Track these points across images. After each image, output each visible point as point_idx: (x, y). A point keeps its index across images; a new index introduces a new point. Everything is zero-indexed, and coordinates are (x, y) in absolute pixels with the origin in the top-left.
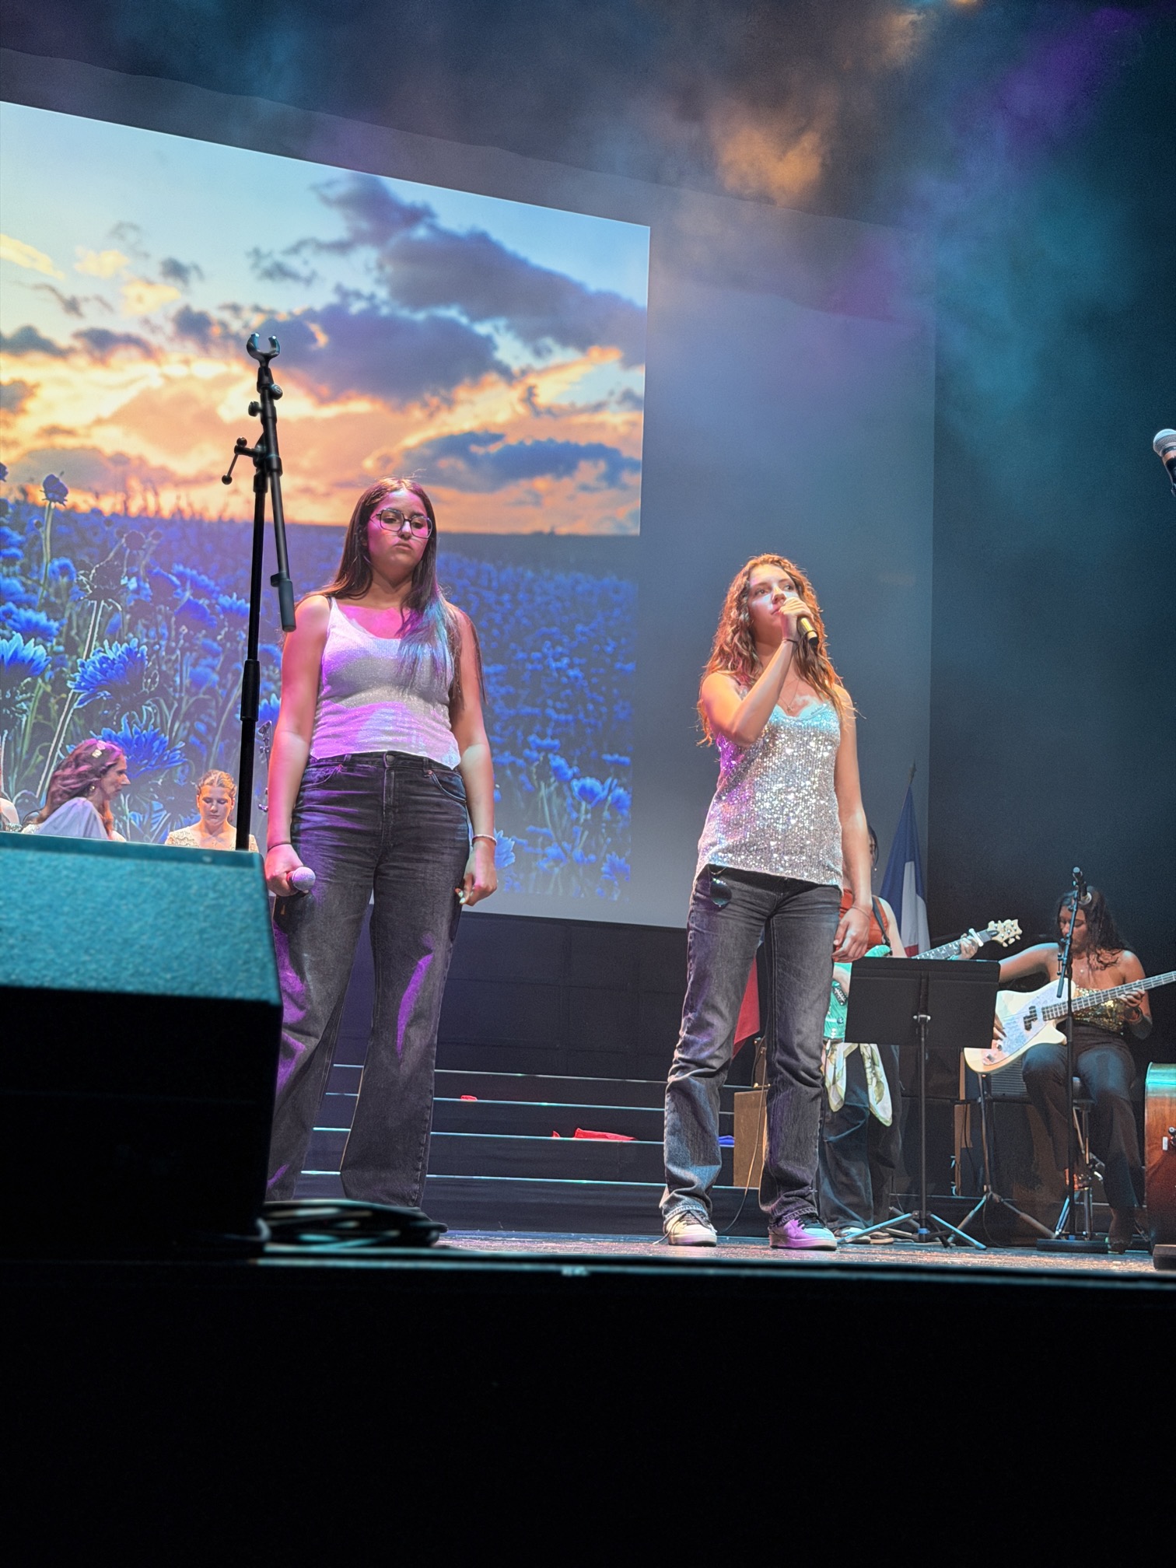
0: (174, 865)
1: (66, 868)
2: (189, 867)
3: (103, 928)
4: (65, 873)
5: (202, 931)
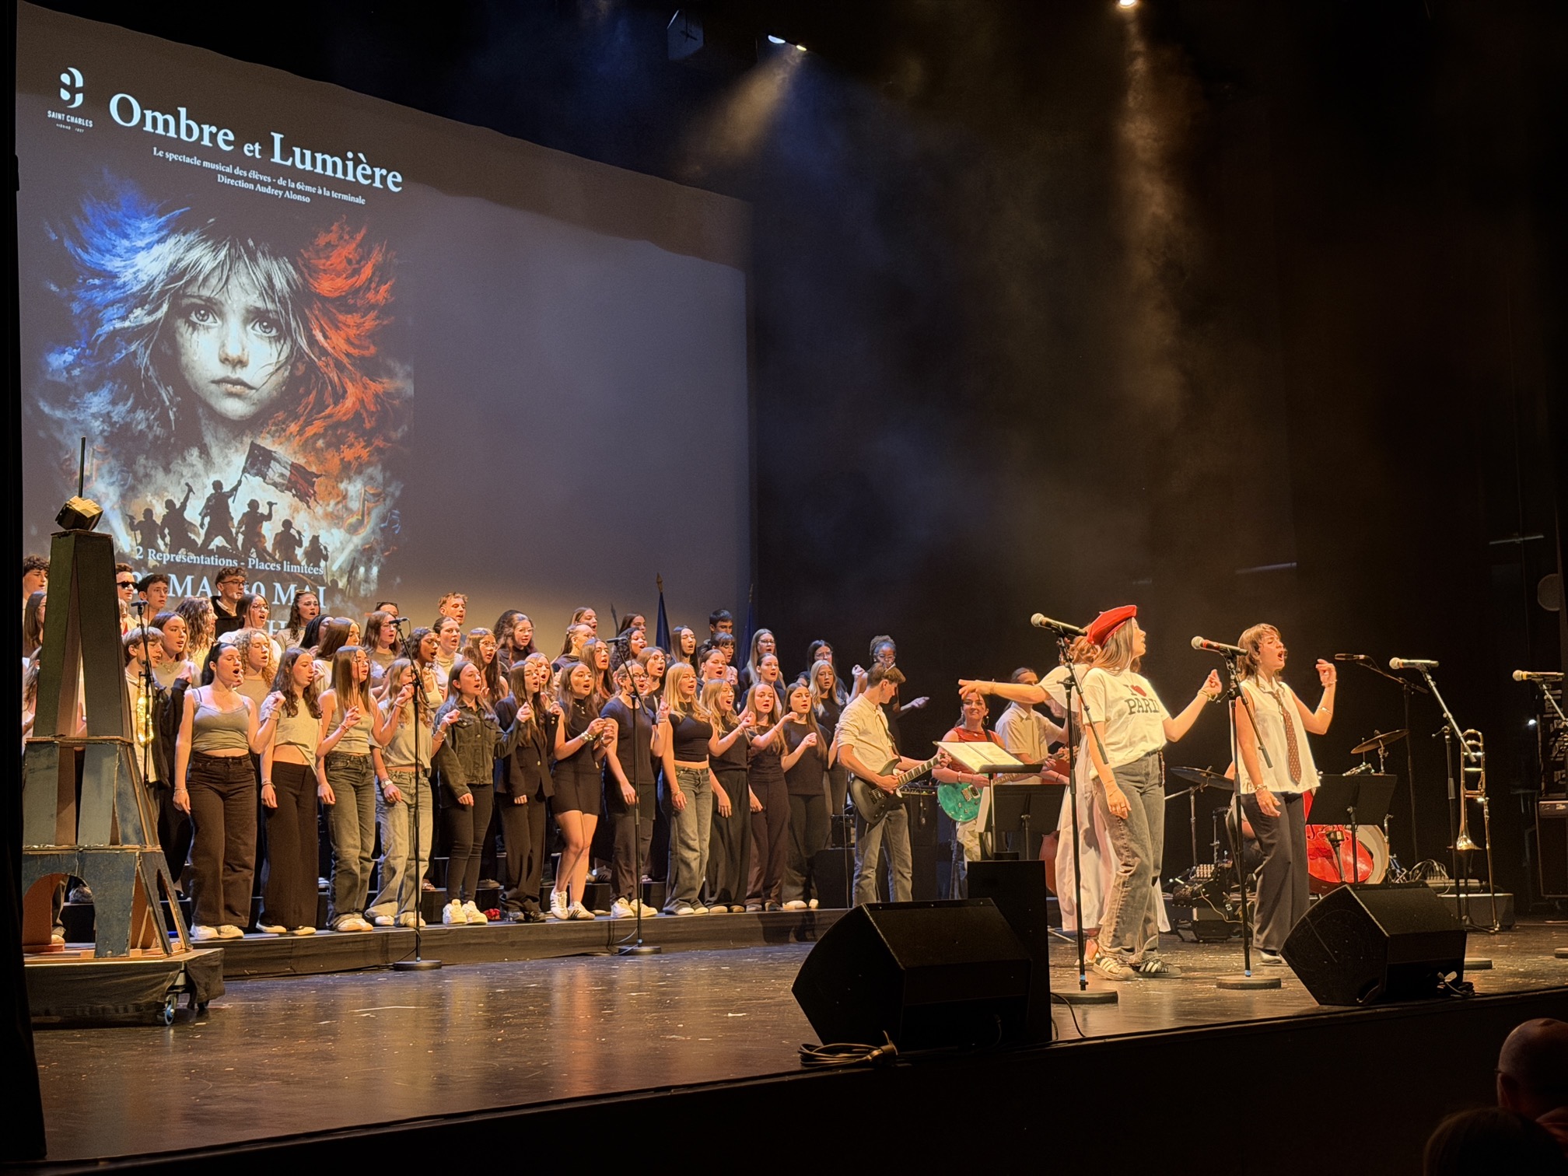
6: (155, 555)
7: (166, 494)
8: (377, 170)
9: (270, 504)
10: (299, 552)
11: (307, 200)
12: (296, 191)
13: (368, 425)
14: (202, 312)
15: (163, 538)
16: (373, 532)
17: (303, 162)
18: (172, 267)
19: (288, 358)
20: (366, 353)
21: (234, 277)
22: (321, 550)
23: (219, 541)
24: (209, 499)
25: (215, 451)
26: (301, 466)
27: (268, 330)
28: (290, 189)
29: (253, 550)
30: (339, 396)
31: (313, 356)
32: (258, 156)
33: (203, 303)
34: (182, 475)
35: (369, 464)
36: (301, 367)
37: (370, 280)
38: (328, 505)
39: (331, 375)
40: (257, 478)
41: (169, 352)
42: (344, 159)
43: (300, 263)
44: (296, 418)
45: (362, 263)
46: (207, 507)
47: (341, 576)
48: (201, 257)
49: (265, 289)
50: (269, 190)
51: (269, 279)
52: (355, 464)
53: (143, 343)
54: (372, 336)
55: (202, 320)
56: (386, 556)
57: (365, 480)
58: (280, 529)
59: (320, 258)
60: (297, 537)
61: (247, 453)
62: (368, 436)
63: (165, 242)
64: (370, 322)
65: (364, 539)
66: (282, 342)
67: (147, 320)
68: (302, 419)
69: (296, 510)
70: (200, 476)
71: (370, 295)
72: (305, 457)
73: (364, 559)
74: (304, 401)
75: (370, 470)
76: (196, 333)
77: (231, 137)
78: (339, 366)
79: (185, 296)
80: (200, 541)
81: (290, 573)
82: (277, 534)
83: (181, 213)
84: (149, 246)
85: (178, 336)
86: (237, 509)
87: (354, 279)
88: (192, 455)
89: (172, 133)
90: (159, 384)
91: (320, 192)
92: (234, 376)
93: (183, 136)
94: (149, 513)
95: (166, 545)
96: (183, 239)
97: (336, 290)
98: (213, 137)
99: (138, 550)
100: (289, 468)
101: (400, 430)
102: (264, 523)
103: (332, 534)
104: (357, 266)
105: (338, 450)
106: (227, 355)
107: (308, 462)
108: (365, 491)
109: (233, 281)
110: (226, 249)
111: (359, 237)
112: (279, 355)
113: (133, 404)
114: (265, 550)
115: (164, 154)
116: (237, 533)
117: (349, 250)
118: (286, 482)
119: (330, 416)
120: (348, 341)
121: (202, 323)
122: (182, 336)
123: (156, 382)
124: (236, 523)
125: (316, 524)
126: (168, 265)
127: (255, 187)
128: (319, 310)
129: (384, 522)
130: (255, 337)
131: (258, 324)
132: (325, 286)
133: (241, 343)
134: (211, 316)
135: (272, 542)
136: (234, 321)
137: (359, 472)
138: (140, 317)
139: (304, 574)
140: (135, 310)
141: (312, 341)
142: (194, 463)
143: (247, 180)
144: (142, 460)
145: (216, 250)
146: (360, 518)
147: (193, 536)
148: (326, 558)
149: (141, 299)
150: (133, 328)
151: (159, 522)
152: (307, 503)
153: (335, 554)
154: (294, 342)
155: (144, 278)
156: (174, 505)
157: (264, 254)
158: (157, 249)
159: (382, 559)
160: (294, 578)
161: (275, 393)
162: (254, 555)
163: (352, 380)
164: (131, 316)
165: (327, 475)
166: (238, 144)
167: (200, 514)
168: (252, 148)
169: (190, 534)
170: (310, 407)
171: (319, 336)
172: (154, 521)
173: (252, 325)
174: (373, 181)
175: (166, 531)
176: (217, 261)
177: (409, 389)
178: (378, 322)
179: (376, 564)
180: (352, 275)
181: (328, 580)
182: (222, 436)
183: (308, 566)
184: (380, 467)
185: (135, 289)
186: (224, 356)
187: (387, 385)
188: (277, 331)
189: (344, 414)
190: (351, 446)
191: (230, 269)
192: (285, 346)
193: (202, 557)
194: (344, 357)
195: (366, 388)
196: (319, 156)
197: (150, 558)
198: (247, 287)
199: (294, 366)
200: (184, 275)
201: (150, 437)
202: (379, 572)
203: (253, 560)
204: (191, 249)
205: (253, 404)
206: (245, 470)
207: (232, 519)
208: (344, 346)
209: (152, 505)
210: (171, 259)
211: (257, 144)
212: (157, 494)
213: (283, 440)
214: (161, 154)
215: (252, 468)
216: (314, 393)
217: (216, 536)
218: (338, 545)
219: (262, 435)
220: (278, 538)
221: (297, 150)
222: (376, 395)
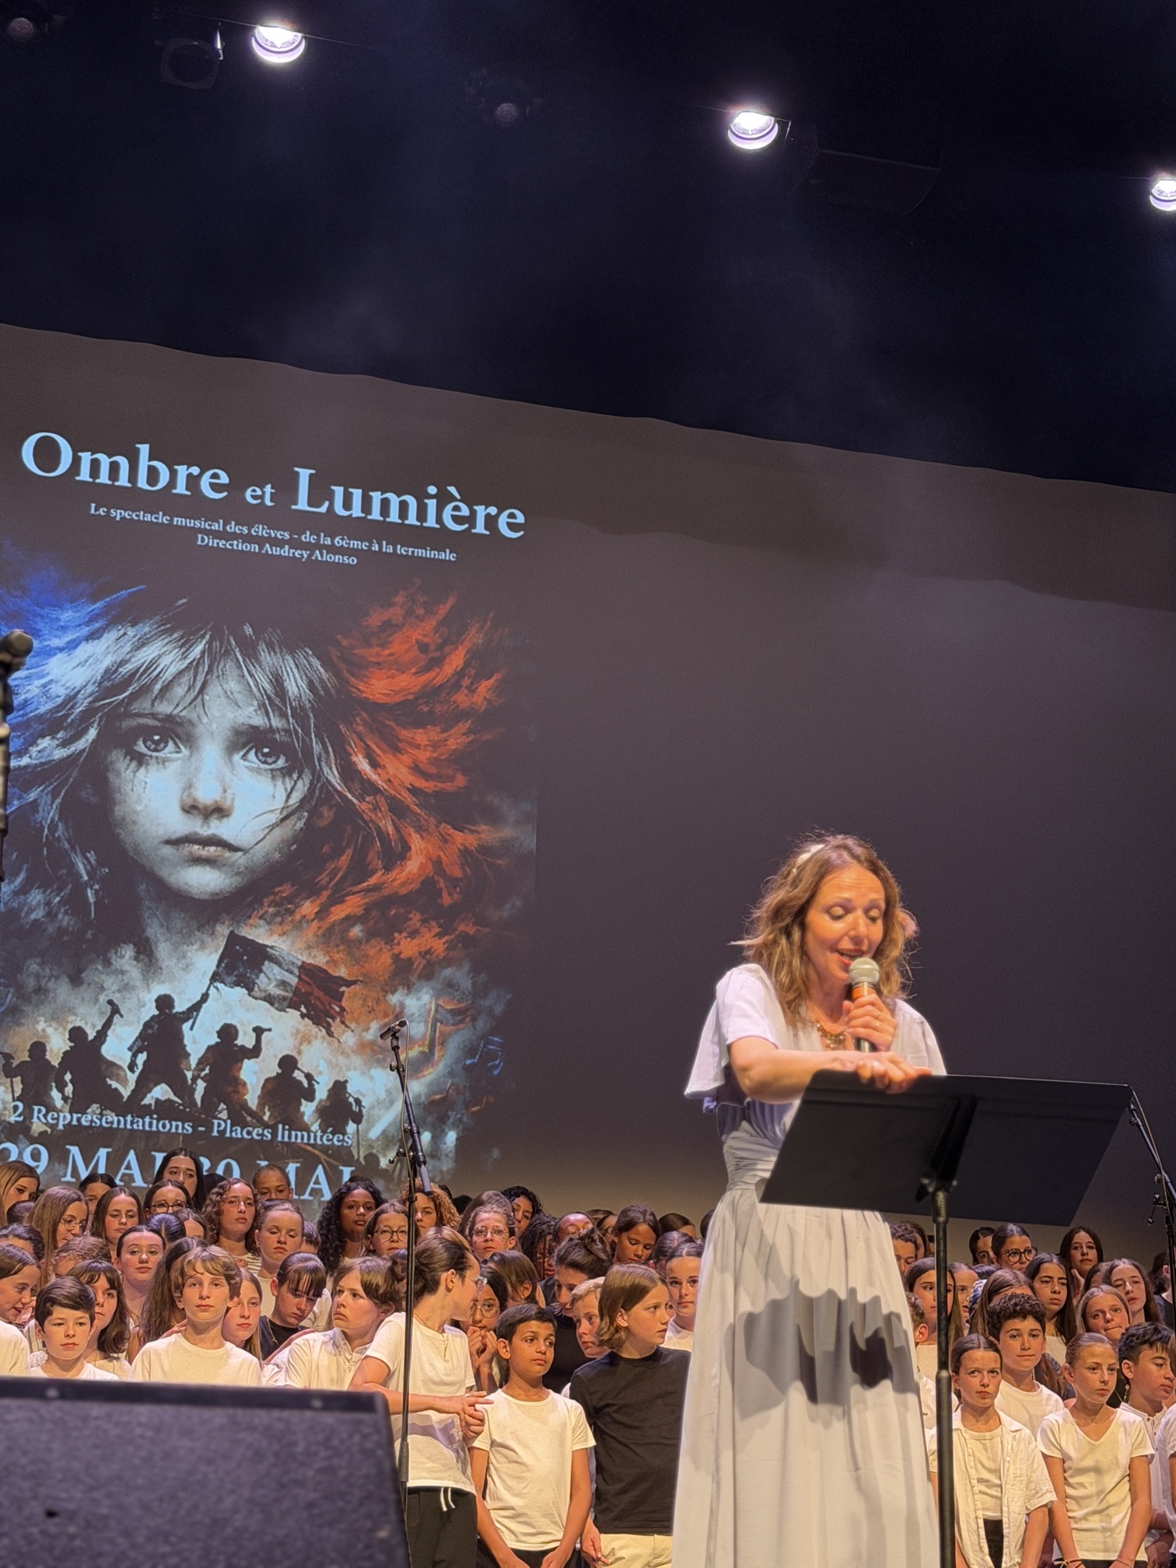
0: (276, 1413)
1: (140, 1424)
2: (293, 1416)
3: (187, 1505)
4: (138, 1431)
5: (311, 1505)
6: (45, 1116)
7: (71, 1018)
8: (481, 511)
9: (259, 1031)
10: (308, 1109)
11: (353, 561)
12: (332, 549)
13: (447, 900)
14: (157, 738)
15: (61, 1089)
16: (451, 1073)
17: (347, 505)
18: (108, 673)
19: (303, 801)
20: (448, 786)
21: (216, 682)
22: (351, 1104)
23: (161, 1092)
24: (147, 1025)
25: (163, 949)
26: (320, 969)
27: (270, 760)
28: (321, 547)
29: (222, 1106)
30: (395, 855)
31: (350, 796)
32: (268, 503)
33: (159, 724)
34: (102, 988)
35: (446, 962)
36: (328, 814)
37: (460, 674)
38: (367, 1029)
39: (382, 824)
40: (238, 989)
41: (94, 800)
42: (421, 497)
43: (335, 654)
44: (312, 891)
45: (447, 649)
46: (142, 1036)
47: (386, 1148)
48: (160, 656)
49: (269, 698)
50: (286, 551)
51: (278, 682)
52: (419, 964)
53: (49, 789)
54: (459, 760)
55: (156, 750)
56: (473, 1112)
57: (439, 986)
58: (274, 1070)
59: (370, 646)
60: (306, 1084)
61: (220, 951)
62: (446, 919)
63: (99, 638)
64: (457, 739)
65: (431, 1084)
66: (295, 776)
67: (60, 754)
68: (325, 894)
69: (306, 1039)
70: (134, 988)
71: (462, 699)
72: (328, 952)
73: (430, 1119)
74: (331, 866)
75: (447, 972)
76: (142, 770)
77: (224, 479)
78: (398, 809)
79: (128, 715)
80: (126, 1093)
81: (288, 1145)
82: (268, 1080)
83: (130, 594)
84: (72, 646)
85: (111, 777)
86: (198, 1039)
87: (431, 674)
88: (122, 957)
89: (123, 481)
90: (73, 848)
91: (376, 548)
92: (205, 831)
93: (142, 483)
94: (38, 1049)
95: (65, 1099)
96: (131, 632)
97: (396, 693)
98: (193, 482)
99: (16, 1108)
100: (296, 972)
101: (508, 906)
102: (246, 1062)
103: (372, 1078)
104: (437, 654)
105: (390, 940)
106: (195, 800)
107: (333, 962)
108: (438, 1006)
109: (214, 689)
110: (204, 642)
111: (443, 610)
112: (288, 797)
113: (27, 879)
114: (244, 1106)
115: (108, 513)
116: (194, 1079)
117: (425, 630)
118: (290, 995)
119: (376, 888)
120: (416, 769)
121: (155, 754)
122: (118, 774)
123: (67, 846)
124: (193, 1061)
125: (342, 1060)
126: (102, 671)
127: (261, 548)
128: (365, 723)
129: (473, 1057)
130: (246, 771)
131: (253, 752)
132: (378, 688)
133: (222, 781)
134: (171, 744)
135: (259, 1092)
136: (211, 750)
137: (428, 974)
138: (49, 749)
139: (314, 1146)
140: (39, 741)
141: (349, 772)
142: (126, 967)
143: (248, 539)
144: (34, 967)
145: (186, 644)
146: (426, 1049)
147: (114, 1084)
148: (358, 1118)
149: (51, 724)
150: (36, 766)
151: (55, 1062)
152: (328, 1028)
153: (376, 1111)
154: (317, 775)
155: (60, 691)
156: (85, 1034)
157: (271, 647)
158: (85, 650)
159: (465, 1119)
160: (294, 1151)
161: (277, 856)
162: (224, 1115)
163: (420, 829)
164: (34, 750)
165: (367, 980)
166: (236, 487)
167: (130, 1049)
168: (259, 492)
169: (109, 1081)
170: (340, 874)
171: (363, 765)
172: (48, 1062)
173: (242, 753)
174: (473, 525)
175: (68, 1077)
176: (188, 661)
177: (529, 840)
178: (472, 737)
179: (454, 1126)
180: (428, 668)
181: (361, 1155)
182: (179, 925)
183: (324, 1132)
184: (466, 967)
185: (42, 709)
186: (189, 802)
187: (488, 834)
188: (287, 761)
189: (403, 884)
190: (413, 934)
191: (210, 671)
192: (300, 784)
193: (129, 1118)
194: (405, 794)
195: (446, 841)
196: (376, 497)
197: (35, 1120)
198: (238, 697)
199: (314, 813)
200: (130, 686)
201: (51, 929)
202: (457, 1139)
203: (222, 1122)
204: (143, 645)
205: (238, 874)
206: (215, 978)
207: (188, 1055)
208: (406, 777)
209: (46, 1036)
210: (107, 662)
211: (268, 487)
212: (55, 1018)
213: (287, 928)
214: (102, 511)
215: (229, 974)
216: (349, 852)
217: (156, 1084)
218: (383, 1095)
219: (251, 921)
220: (269, 1086)
221: (339, 491)
222: (465, 852)
